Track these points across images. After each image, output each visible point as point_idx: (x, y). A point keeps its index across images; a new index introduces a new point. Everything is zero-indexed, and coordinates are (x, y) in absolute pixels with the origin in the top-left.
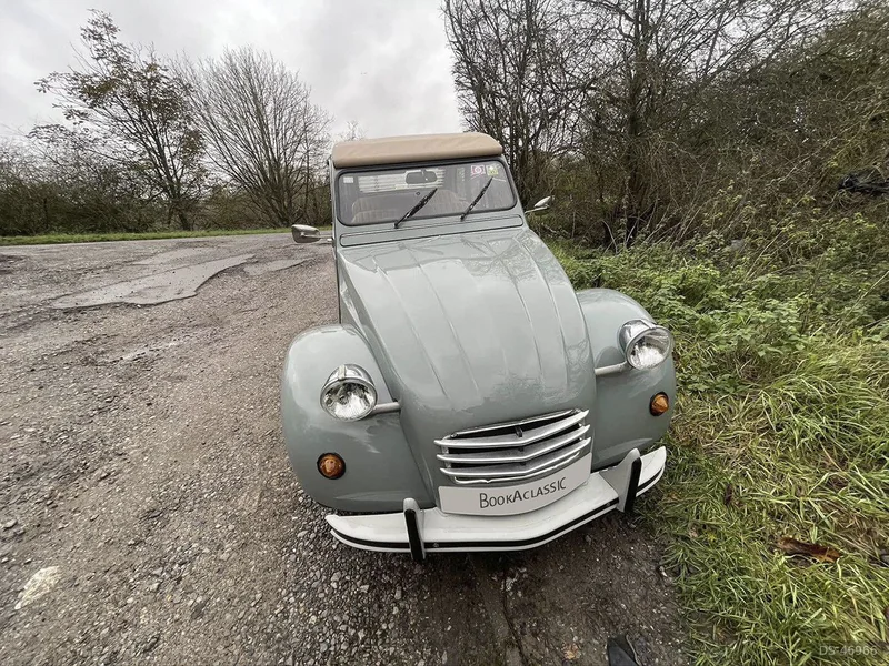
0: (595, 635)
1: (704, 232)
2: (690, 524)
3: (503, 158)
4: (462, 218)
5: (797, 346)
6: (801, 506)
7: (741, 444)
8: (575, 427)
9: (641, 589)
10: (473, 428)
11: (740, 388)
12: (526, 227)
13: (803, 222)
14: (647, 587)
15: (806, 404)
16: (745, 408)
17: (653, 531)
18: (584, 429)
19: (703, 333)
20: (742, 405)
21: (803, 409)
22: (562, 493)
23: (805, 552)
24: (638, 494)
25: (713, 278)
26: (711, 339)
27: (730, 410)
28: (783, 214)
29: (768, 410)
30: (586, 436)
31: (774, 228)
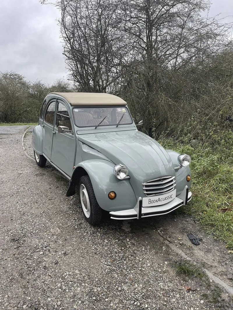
0: (184, 235)
1: (186, 134)
2: (200, 212)
3: (127, 106)
4: (117, 126)
5: (218, 166)
6: (224, 204)
7: (208, 194)
8: (172, 181)
9: (192, 226)
10: (151, 180)
11: (206, 181)
12: (137, 130)
13: (215, 132)
14: (193, 225)
15: (222, 181)
16: (208, 185)
17: (191, 215)
18: (174, 181)
19: (193, 167)
20: (207, 185)
21: (221, 182)
22: (171, 199)
23: (224, 210)
24: (188, 201)
25: (192, 151)
26: (195, 168)
27: (204, 187)
28: (210, 129)
29: (213, 184)
30: (175, 183)
31: (208, 133)
